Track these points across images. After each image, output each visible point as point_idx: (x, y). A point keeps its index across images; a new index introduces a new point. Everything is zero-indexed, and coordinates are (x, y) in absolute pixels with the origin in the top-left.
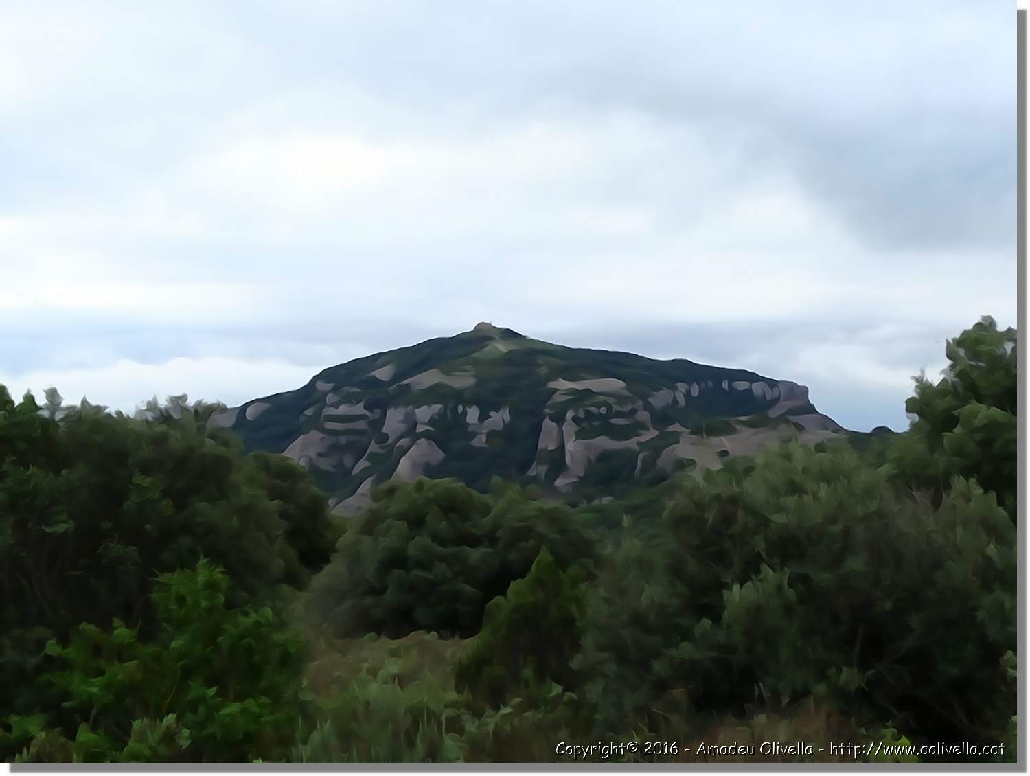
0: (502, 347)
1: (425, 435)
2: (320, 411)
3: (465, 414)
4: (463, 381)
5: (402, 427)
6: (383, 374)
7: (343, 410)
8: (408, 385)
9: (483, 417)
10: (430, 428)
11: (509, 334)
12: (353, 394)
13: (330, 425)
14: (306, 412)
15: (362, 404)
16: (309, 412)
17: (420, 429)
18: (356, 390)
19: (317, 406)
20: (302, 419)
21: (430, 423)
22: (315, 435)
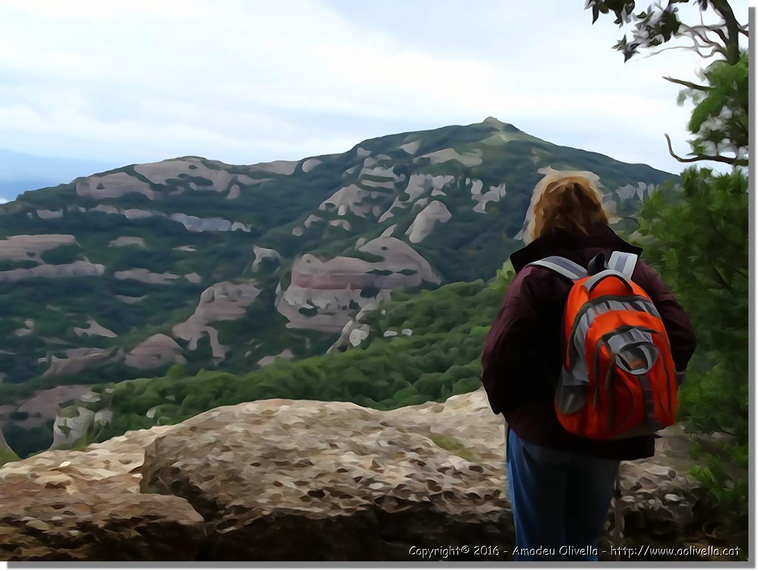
0: (505, 138)
1: (439, 198)
2: (358, 171)
3: (471, 185)
4: (472, 160)
5: (421, 190)
6: (410, 148)
7: (377, 172)
8: (429, 159)
9: (484, 190)
10: (444, 194)
11: (510, 128)
12: (386, 161)
13: (366, 183)
14: (347, 171)
15: (392, 169)
16: (350, 171)
17: (435, 193)
18: (389, 158)
19: (357, 167)
20: (344, 175)
21: (444, 190)
22: (353, 188)
